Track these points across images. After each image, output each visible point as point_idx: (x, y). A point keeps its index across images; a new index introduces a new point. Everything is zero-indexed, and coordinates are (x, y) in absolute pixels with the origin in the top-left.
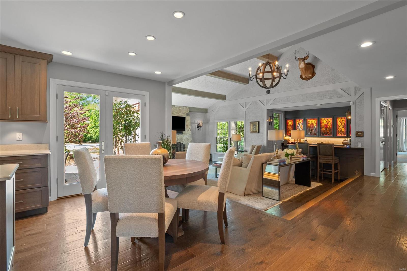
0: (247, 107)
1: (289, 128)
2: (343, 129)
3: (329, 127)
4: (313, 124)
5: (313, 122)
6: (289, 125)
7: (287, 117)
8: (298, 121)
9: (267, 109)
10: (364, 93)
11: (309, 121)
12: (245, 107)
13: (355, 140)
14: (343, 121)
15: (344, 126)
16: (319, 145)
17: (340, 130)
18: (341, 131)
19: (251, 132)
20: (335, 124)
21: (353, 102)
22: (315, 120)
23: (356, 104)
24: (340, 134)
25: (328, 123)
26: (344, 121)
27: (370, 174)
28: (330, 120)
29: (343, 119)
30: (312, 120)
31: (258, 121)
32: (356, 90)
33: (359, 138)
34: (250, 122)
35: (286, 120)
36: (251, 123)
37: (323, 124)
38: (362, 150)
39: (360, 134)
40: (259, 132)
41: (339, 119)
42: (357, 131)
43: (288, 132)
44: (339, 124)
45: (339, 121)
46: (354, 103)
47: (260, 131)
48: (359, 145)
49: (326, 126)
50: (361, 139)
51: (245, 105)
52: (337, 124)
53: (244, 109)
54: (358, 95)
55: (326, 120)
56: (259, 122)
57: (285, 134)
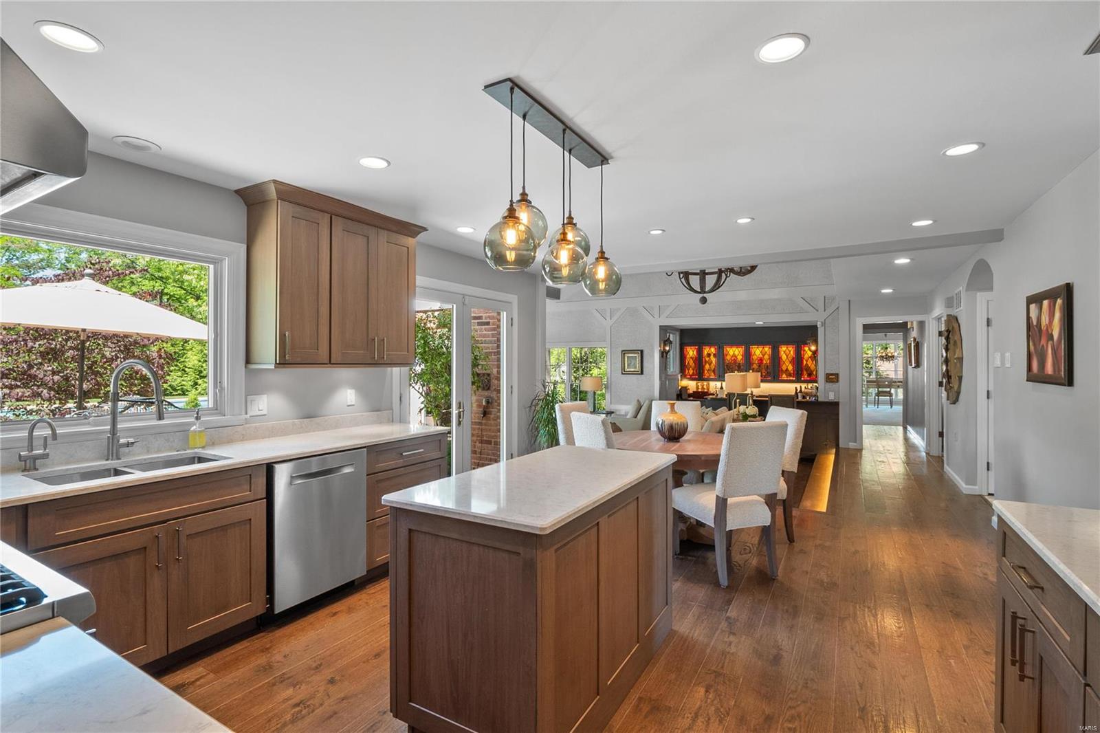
0: (615, 319)
1: (688, 363)
2: (790, 368)
3: (764, 362)
4: (736, 357)
5: (737, 353)
6: (688, 356)
7: (686, 341)
8: (706, 351)
9: (660, 326)
10: (838, 308)
11: (728, 349)
12: (608, 318)
13: (825, 387)
14: (790, 351)
15: (793, 362)
16: (771, 398)
17: (784, 368)
18: (787, 370)
19: (624, 372)
20: (775, 357)
21: (822, 323)
22: (740, 349)
23: (826, 325)
24: (784, 375)
25: (764, 355)
26: (792, 352)
27: (849, 445)
28: (767, 349)
29: (790, 349)
30: (734, 349)
31: (639, 349)
32: (826, 301)
33: (831, 384)
34: (622, 351)
35: (682, 346)
36: (624, 352)
37: (755, 357)
38: (835, 405)
39: (832, 378)
40: (642, 373)
41: (783, 349)
42: (827, 372)
43: (687, 371)
44: (784, 357)
45: (782, 352)
46: (824, 324)
47: (645, 370)
48: (832, 397)
49: (761, 360)
50: (834, 385)
51: (609, 315)
52: (780, 358)
53: (609, 323)
54: (829, 311)
55: (761, 349)
56: (642, 351)
57: (681, 376)
